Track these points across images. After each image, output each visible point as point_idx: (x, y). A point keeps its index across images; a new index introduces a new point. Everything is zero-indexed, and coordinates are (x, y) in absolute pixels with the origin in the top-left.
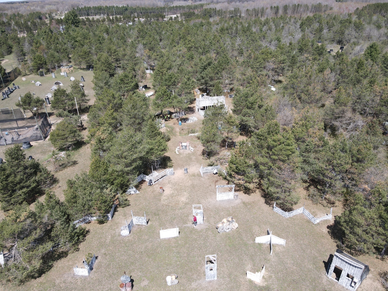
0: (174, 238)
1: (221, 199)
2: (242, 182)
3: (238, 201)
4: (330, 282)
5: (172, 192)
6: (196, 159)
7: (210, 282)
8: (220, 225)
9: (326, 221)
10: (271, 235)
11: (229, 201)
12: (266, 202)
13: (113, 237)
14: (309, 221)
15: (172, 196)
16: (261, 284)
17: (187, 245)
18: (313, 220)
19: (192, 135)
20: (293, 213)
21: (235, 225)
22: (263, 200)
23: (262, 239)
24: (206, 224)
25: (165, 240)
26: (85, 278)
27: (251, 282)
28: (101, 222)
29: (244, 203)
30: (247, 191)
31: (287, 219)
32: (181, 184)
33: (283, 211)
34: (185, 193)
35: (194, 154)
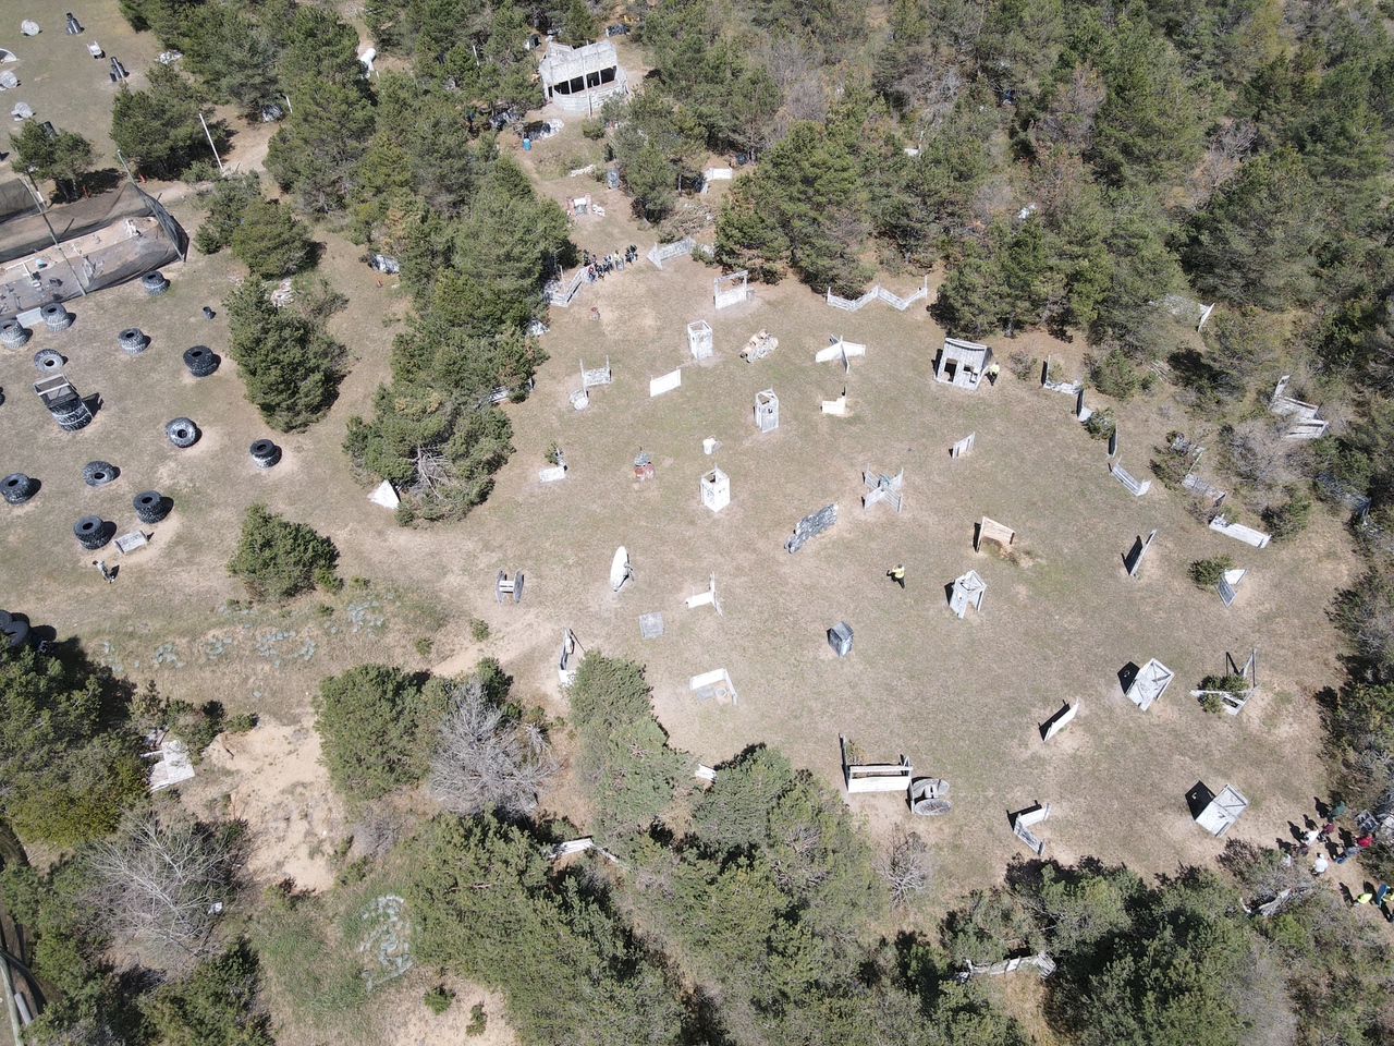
0: (675, 390)
1: (725, 305)
2: (758, 262)
3: (757, 303)
4: (942, 387)
5: (616, 314)
6: (623, 233)
7: (770, 433)
8: (747, 349)
9: (919, 302)
10: (841, 342)
11: (738, 305)
12: (815, 290)
13: (560, 416)
14: (891, 309)
15: (621, 321)
16: (847, 415)
17: (705, 395)
18: (898, 306)
19: (579, 172)
20: (864, 300)
21: (775, 342)
22: (805, 289)
23: (827, 354)
24: (719, 354)
25: (659, 397)
26: (562, 483)
27: (830, 417)
28: (520, 399)
29: (769, 303)
30: (770, 277)
31: (855, 314)
32: (626, 295)
33: (845, 301)
34: (646, 310)
35: (609, 220)
